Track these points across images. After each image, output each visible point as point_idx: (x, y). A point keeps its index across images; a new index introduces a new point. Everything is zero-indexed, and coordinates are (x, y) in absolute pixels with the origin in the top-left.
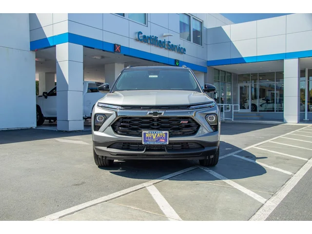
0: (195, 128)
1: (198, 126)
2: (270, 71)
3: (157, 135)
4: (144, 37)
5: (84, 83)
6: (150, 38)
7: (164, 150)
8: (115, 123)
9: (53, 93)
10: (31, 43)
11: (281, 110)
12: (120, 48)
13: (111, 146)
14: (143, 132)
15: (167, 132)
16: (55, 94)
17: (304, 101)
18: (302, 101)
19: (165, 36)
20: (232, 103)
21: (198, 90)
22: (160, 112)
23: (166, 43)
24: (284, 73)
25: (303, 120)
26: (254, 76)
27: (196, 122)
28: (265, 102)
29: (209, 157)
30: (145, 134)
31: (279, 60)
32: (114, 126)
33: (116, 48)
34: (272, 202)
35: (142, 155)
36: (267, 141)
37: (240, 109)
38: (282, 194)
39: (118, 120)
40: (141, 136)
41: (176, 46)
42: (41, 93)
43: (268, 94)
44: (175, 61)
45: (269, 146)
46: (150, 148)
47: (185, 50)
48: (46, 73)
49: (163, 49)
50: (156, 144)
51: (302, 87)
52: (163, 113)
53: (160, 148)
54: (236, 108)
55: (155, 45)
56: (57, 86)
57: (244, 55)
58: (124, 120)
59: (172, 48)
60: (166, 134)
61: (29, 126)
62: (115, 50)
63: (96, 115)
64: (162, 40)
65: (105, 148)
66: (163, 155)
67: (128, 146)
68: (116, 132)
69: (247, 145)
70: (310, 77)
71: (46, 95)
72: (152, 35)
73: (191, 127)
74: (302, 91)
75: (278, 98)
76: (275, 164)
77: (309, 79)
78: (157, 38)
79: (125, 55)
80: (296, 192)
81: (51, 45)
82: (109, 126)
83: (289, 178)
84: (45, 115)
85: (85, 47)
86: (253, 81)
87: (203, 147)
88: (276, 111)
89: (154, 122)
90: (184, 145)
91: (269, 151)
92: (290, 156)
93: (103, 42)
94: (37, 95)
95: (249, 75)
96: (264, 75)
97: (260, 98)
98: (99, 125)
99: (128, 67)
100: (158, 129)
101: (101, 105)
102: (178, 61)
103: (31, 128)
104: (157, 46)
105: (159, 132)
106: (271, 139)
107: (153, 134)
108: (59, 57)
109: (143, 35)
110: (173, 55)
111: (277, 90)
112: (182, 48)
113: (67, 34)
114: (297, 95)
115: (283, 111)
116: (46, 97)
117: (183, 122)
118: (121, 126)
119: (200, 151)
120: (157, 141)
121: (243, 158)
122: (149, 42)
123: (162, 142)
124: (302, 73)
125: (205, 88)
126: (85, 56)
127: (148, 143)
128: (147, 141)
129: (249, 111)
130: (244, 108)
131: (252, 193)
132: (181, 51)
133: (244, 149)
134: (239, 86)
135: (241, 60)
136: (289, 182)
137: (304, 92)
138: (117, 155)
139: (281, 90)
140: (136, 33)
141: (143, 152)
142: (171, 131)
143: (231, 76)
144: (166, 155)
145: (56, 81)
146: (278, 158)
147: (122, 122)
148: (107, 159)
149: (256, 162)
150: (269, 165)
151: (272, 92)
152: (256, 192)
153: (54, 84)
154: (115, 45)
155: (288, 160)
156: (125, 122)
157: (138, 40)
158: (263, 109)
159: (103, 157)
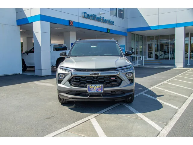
0: (120, 82)
1: (121, 80)
2: (167, 34)
3: (96, 87)
4: (88, 15)
5: (51, 45)
6: (91, 16)
7: (100, 96)
8: (71, 79)
9: (32, 51)
10: (17, 20)
11: (173, 58)
12: (73, 23)
13: (69, 93)
14: (88, 85)
15: (103, 85)
16: (33, 52)
17: (188, 52)
18: (186, 52)
19: (101, 14)
20: (143, 55)
21: (121, 56)
22: (98, 72)
23: (102, 18)
24: (175, 35)
25: (186, 65)
26: (156, 37)
27: (120, 79)
28: (163, 53)
29: (128, 98)
30: (89, 86)
31: (173, 28)
32: (70, 81)
33: (70, 23)
34: (166, 130)
35: (87, 98)
36: (164, 82)
37: (148, 58)
38: (172, 124)
39: (72, 78)
40: (87, 88)
41: (108, 20)
42: (24, 51)
43: (165, 48)
44: (108, 29)
45: (165, 86)
46: (92, 95)
47: (113, 22)
48: (27, 38)
49: (100, 22)
50: (96, 92)
51: (187, 42)
52: (100, 73)
53: (99, 95)
54: (145, 58)
55: (95, 20)
56: (34, 47)
57: (150, 25)
58: (76, 78)
59: (105, 21)
60: (102, 86)
61: (17, 73)
62: (70, 24)
63: (59, 74)
64: (99, 17)
65: (65, 95)
66: (100, 99)
67: (79, 93)
68: (71, 85)
69: (152, 86)
70: (192, 38)
71: (27, 53)
72: (93, 14)
73: (117, 81)
74: (186, 45)
75: (171, 51)
76: (169, 101)
77: (191, 39)
78: (96, 15)
79: (76, 27)
80: (180, 123)
81: (30, 22)
82: (67, 81)
83: (176, 111)
84: (27, 65)
85: (51, 23)
86: (156, 40)
87: (124, 93)
88: (170, 59)
89: (94, 79)
90: (113, 93)
91: (165, 90)
92: (177, 94)
93: (62, 19)
94: (22, 52)
95: (153, 37)
96: (163, 37)
97: (160, 50)
98: (61, 80)
99: (78, 40)
100: (97, 83)
101: (62, 68)
102: (109, 29)
103: (19, 74)
104: (96, 21)
105: (97, 85)
106: (167, 81)
107: (94, 87)
108: (35, 30)
109: (87, 14)
110: (106, 26)
111: (171, 45)
112: (111, 21)
113: (40, 15)
114: (183, 50)
115: (174, 59)
116: (28, 54)
117: (112, 79)
118: (75, 81)
119: (123, 96)
120: (96, 91)
121: (149, 96)
122: (91, 18)
123: (99, 91)
124: (186, 35)
125: (126, 53)
126: (51, 28)
127: (91, 92)
128: (90, 91)
129: (153, 59)
130: (150, 57)
131: (154, 123)
132: (111, 23)
133: (150, 89)
134: (147, 43)
135: (148, 28)
136: (176, 115)
137: (188, 46)
138: (72, 99)
139: (173, 45)
140: (83, 13)
141: (88, 97)
142: (105, 84)
143: (142, 37)
144: (102, 98)
145: (33, 42)
146: (170, 96)
147: (75, 79)
148: (66, 100)
149: (157, 99)
150: (165, 102)
151: (168, 46)
152: (156, 123)
153: (32, 44)
154: (69, 21)
155: (176, 97)
156: (77, 79)
157: (84, 17)
158: (162, 58)
159: (64, 99)
